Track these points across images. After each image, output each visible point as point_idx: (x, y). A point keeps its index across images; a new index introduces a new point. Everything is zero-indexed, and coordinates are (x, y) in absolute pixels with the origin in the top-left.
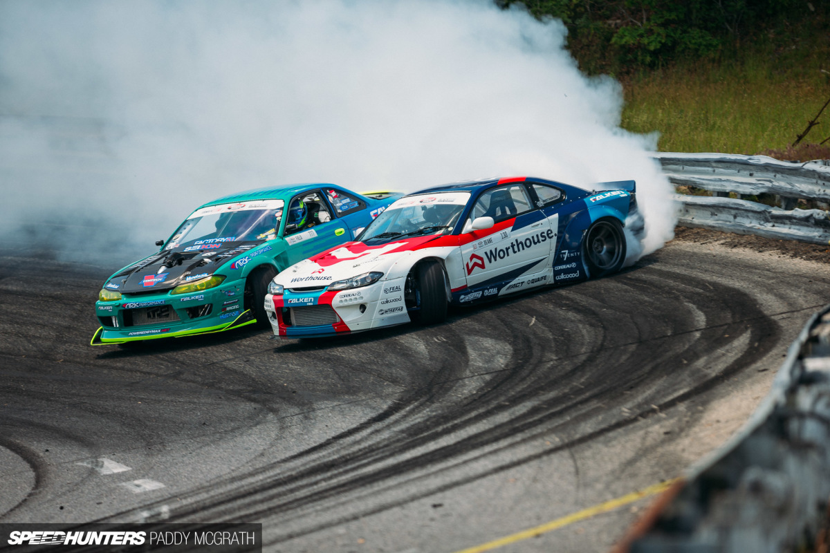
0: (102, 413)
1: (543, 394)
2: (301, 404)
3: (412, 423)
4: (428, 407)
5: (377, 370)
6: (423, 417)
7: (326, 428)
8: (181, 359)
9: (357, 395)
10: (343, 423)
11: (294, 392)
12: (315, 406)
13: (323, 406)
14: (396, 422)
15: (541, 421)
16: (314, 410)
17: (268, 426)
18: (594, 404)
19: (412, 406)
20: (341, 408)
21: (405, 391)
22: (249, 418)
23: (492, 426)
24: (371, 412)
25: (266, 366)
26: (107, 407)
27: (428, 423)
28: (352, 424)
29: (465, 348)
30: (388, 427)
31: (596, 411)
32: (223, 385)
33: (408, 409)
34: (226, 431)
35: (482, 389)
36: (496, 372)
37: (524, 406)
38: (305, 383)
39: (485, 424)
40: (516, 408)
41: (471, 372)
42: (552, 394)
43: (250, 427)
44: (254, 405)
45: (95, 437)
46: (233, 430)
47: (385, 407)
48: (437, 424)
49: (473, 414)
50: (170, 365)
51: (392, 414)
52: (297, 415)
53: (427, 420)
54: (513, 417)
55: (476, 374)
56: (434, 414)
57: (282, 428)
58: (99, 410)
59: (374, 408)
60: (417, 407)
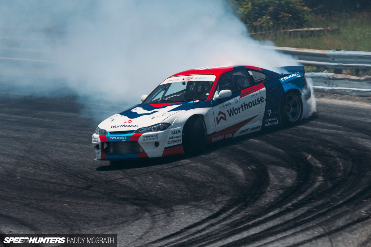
0: (43, 210)
1: (315, 202)
2: (165, 207)
3: (234, 220)
4: (244, 210)
5: (213, 187)
6: (240, 216)
7: (180, 222)
8: (92, 178)
9: (200, 202)
10: (191, 219)
11: (161, 200)
12: (174, 208)
13: (179, 209)
14: (225, 219)
15: (312, 219)
16: (173, 211)
17: (145, 220)
18: (345, 208)
19: (234, 209)
20: (190, 210)
21: (230, 200)
22: (133, 215)
23: (282, 222)
24: (209, 213)
25: (144, 183)
26: (46, 206)
27: (244, 220)
28: (197, 220)
29: (267, 173)
30: (219, 222)
31: (346, 212)
32: (117, 195)
33: (231, 211)
34: (119, 223)
35: (277, 199)
36: (287, 188)
37: (303, 209)
38: (168, 194)
39: (278, 220)
40: (298, 211)
41: (271, 188)
42: (320, 202)
43: (134, 221)
44: (136, 207)
45: (39, 224)
46: (123, 223)
47: (217, 209)
48: (249, 220)
49: (271, 214)
50: (84, 181)
51: (222, 214)
52: (163, 213)
53: (243, 218)
54: (296, 216)
55: (274, 189)
56: (247, 214)
57: (154, 222)
58: (41, 208)
59: (210, 210)
60: (237, 210)
